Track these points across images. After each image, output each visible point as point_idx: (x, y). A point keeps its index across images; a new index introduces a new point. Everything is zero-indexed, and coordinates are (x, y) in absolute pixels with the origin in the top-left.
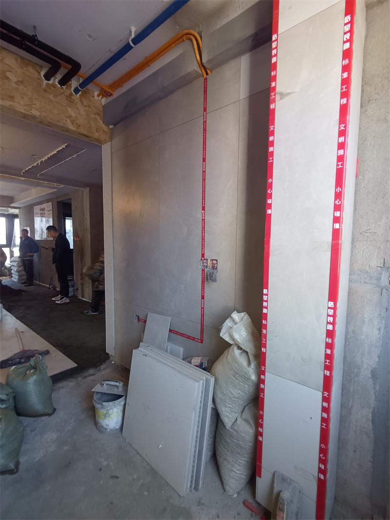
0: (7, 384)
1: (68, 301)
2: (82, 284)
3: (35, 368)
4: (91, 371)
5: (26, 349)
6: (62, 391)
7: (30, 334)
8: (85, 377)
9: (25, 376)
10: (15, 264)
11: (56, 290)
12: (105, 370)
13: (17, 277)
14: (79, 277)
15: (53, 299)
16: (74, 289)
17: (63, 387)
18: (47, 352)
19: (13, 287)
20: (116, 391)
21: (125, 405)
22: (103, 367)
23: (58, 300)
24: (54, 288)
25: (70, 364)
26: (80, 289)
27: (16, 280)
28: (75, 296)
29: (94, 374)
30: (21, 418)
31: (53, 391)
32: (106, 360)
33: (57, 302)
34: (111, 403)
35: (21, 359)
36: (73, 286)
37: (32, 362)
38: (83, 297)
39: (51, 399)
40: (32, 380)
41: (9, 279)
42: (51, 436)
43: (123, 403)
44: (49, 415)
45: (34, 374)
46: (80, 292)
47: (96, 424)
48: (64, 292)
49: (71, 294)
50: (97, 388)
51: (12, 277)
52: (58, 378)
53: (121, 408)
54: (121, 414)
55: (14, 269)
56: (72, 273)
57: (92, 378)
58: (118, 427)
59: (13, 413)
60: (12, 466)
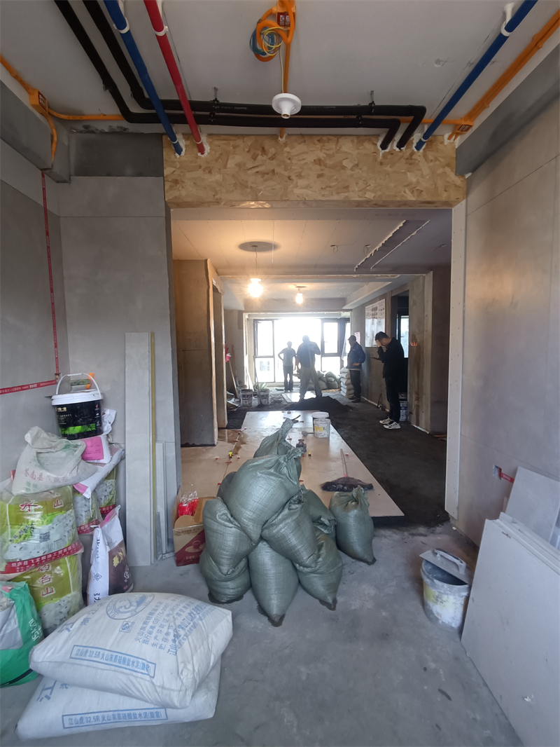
0: (330, 508)
1: (398, 427)
2: (418, 407)
3: (356, 501)
4: (422, 530)
5: (350, 476)
6: (384, 541)
7: (355, 459)
8: (413, 535)
9: (346, 508)
10: (344, 375)
11: (385, 410)
12: (439, 536)
13: (345, 391)
14: (414, 396)
15: (381, 422)
16: (406, 412)
17: (385, 537)
18: (370, 487)
19: (341, 402)
20: (454, 572)
21: (467, 598)
22: (439, 529)
23: (387, 424)
24: (383, 408)
25: (396, 511)
26: (414, 412)
27: (344, 395)
28: (407, 422)
29: (425, 536)
30: (341, 553)
31: (374, 536)
32: (444, 521)
33: (387, 427)
34: (446, 585)
35: (344, 485)
36: (406, 408)
37: (354, 492)
38: (418, 425)
39: (371, 545)
40: (353, 513)
41: (338, 393)
42: (368, 590)
43: (465, 594)
44: (369, 564)
45: (355, 507)
46: (414, 416)
47: (423, 603)
48: (395, 416)
49: (402, 418)
50: (427, 555)
51: (341, 390)
52: (382, 523)
53: (461, 601)
54: (461, 609)
55: (344, 381)
56: (405, 391)
57: (422, 539)
58: (456, 624)
59: (333, 543)
60: (330, 600)
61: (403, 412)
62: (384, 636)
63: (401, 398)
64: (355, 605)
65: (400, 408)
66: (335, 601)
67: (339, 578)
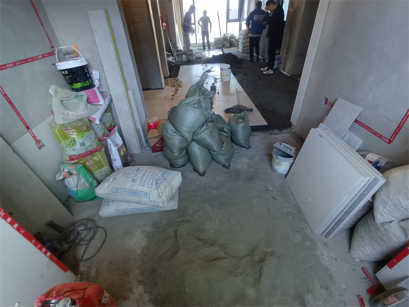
0: (229, 124)
1: (272, 72)
2: (286, 58)
3: (243, 119)
4: (276, 131)
5: (240, 104)
6: (256, 138)
7: (244, 94)
8: (271, 134)
9: (237, 122)
10: (241, 37)
11: (265, 61)
12: (285, 134)
13: (241, 48)
14: (285, 51)
15: (262, 69)
16: (278, 62)
17: (257, 136)
18: (251, 110)
19: (238, 57)
20: (289, 152)
21: (293, 163)
22: (285, 131)
23: (265, 71)
25: (264, 123)
26: (283, 62)
27: (241, 51)
28: (278, 69)
29: (277, 134)
30: (233, 144)
31: (251, 135)
32: (289, 127)
33: (265, 73)
34: (283, 158)
35: (237, 110)
36: (278, 59)
37: (242, 114)
38: (284, 71)
39: (249, 140)
40: (241, 125)
41: (237, 50)
42: (245, 160)
43: (292, 161)
44: (247, 149)
45: (242, 122)
46: (282, 65)
47: (271, 165)
48: (270, 65)
49: (275, 67)
50: (277, 145)
51: (238, 48)
52: (255, 129)
53: (290, 164)
54: (288, 167)
55: (241, 41)
56: (280, 47)
57: (276, 136)
58: (285, 173)
59: (230, 140)
60: (227, 165)
61: (276, 62)
62: (251, 178)
63: (276, 52)
64: (239, 166)
65: (274, 60)
66: (229, 165)
67: (232, 156)
